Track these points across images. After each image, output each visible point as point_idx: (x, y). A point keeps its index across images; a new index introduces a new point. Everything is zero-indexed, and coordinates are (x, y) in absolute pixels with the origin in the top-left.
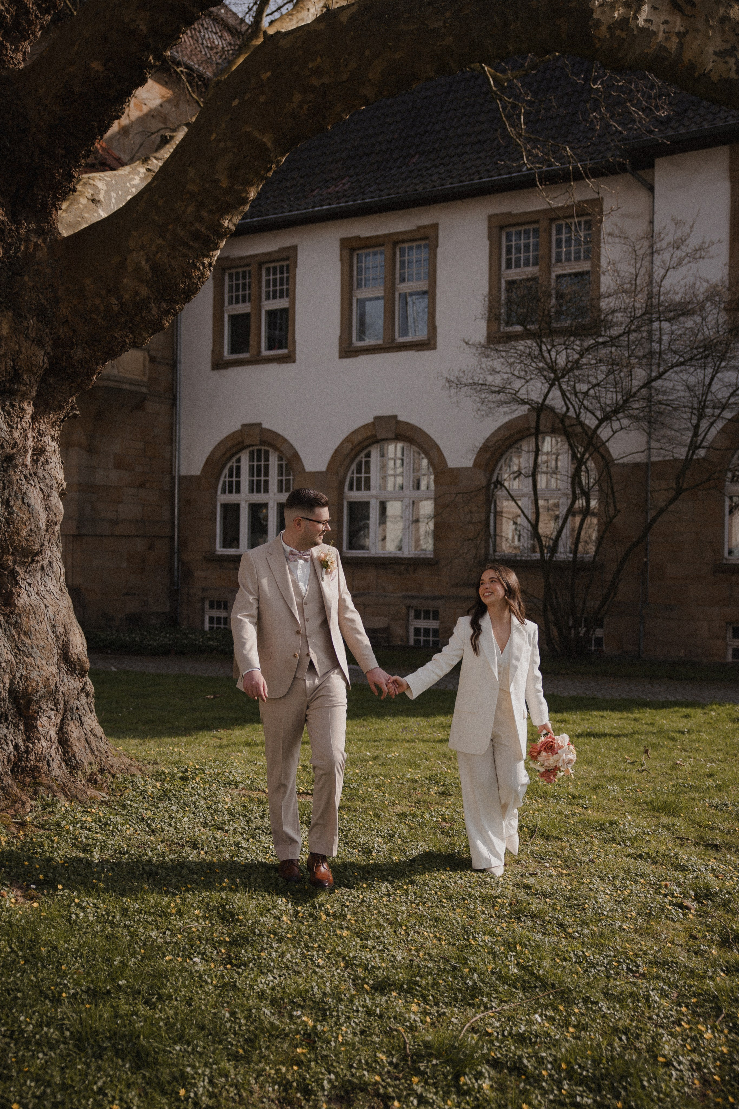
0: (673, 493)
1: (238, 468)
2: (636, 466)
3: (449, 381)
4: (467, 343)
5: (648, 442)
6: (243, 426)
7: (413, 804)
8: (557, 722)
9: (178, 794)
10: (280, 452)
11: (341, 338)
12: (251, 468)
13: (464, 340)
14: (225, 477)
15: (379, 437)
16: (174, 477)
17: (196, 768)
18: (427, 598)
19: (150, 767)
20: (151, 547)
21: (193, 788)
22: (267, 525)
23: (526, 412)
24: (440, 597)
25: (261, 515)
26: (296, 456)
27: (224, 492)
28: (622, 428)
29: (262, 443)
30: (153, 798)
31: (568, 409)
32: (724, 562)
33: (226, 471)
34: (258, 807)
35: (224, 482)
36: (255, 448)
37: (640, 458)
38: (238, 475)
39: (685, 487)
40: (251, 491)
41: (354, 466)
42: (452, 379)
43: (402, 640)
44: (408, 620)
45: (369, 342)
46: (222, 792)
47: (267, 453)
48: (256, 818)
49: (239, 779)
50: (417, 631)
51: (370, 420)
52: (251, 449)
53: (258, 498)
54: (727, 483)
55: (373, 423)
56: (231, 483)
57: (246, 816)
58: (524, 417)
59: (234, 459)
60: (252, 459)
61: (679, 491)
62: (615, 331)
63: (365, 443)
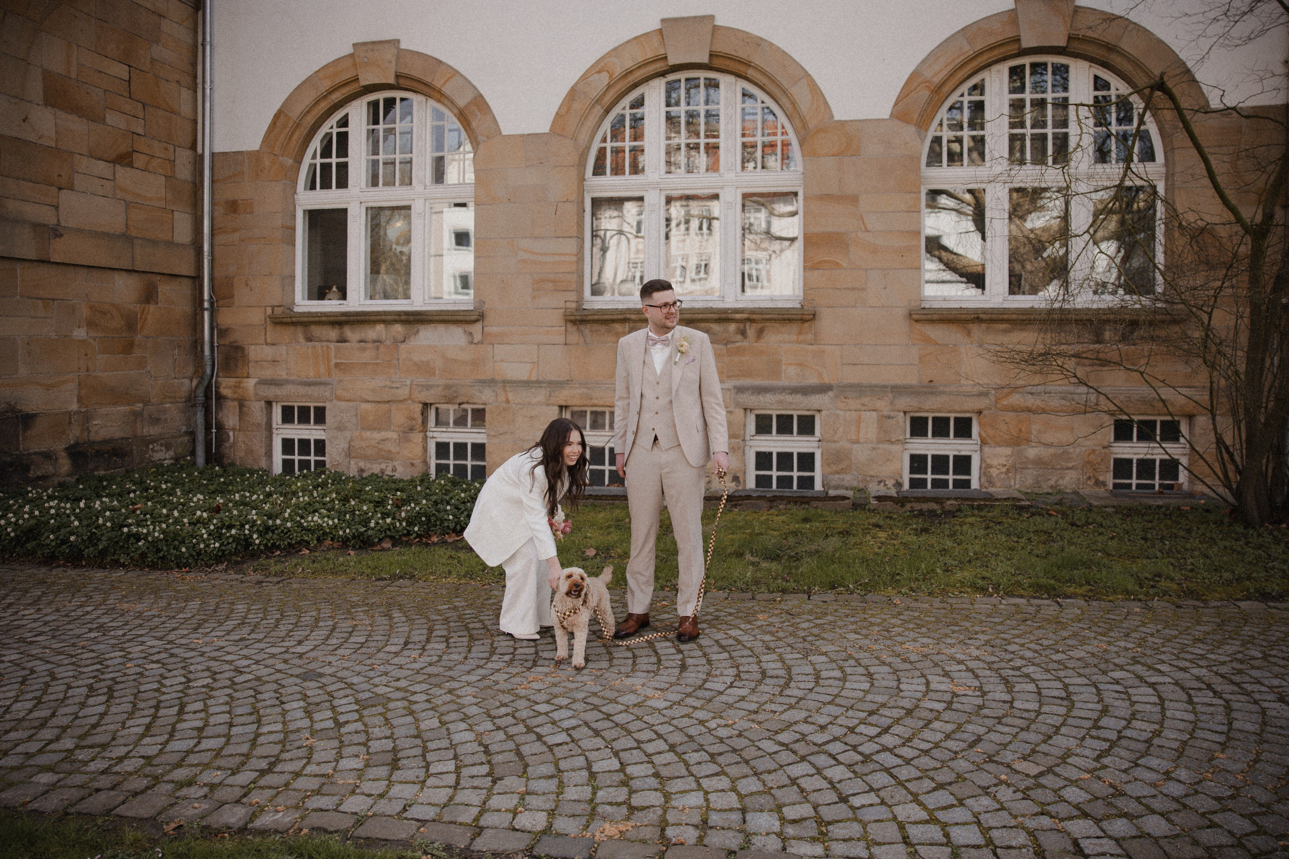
1: (343, 137)
10: (441, 97)
12: (373, 135)
14: (314, 156)
16: (202, 156)
18: (794, 391)
20: (149, 296)
22: (408, 255)
24: (823, 389)
25: (395, 232)
26: (480, 102)
27: (311, 186)
29: (398, 81)
33: (316, 144)
35: (313, 167)
36: (381, 96)
38: (343, 150)
40: (373, 182)
41: (606, 126)
43: (736, 479)
47: (407, 104)
50: (763, 460)
51: (654, 25)
52: (371, 96)
53: (389, 195)
55: (658, 32)
56: (326, 168)
60: (373, 119)
63: (632, 79)
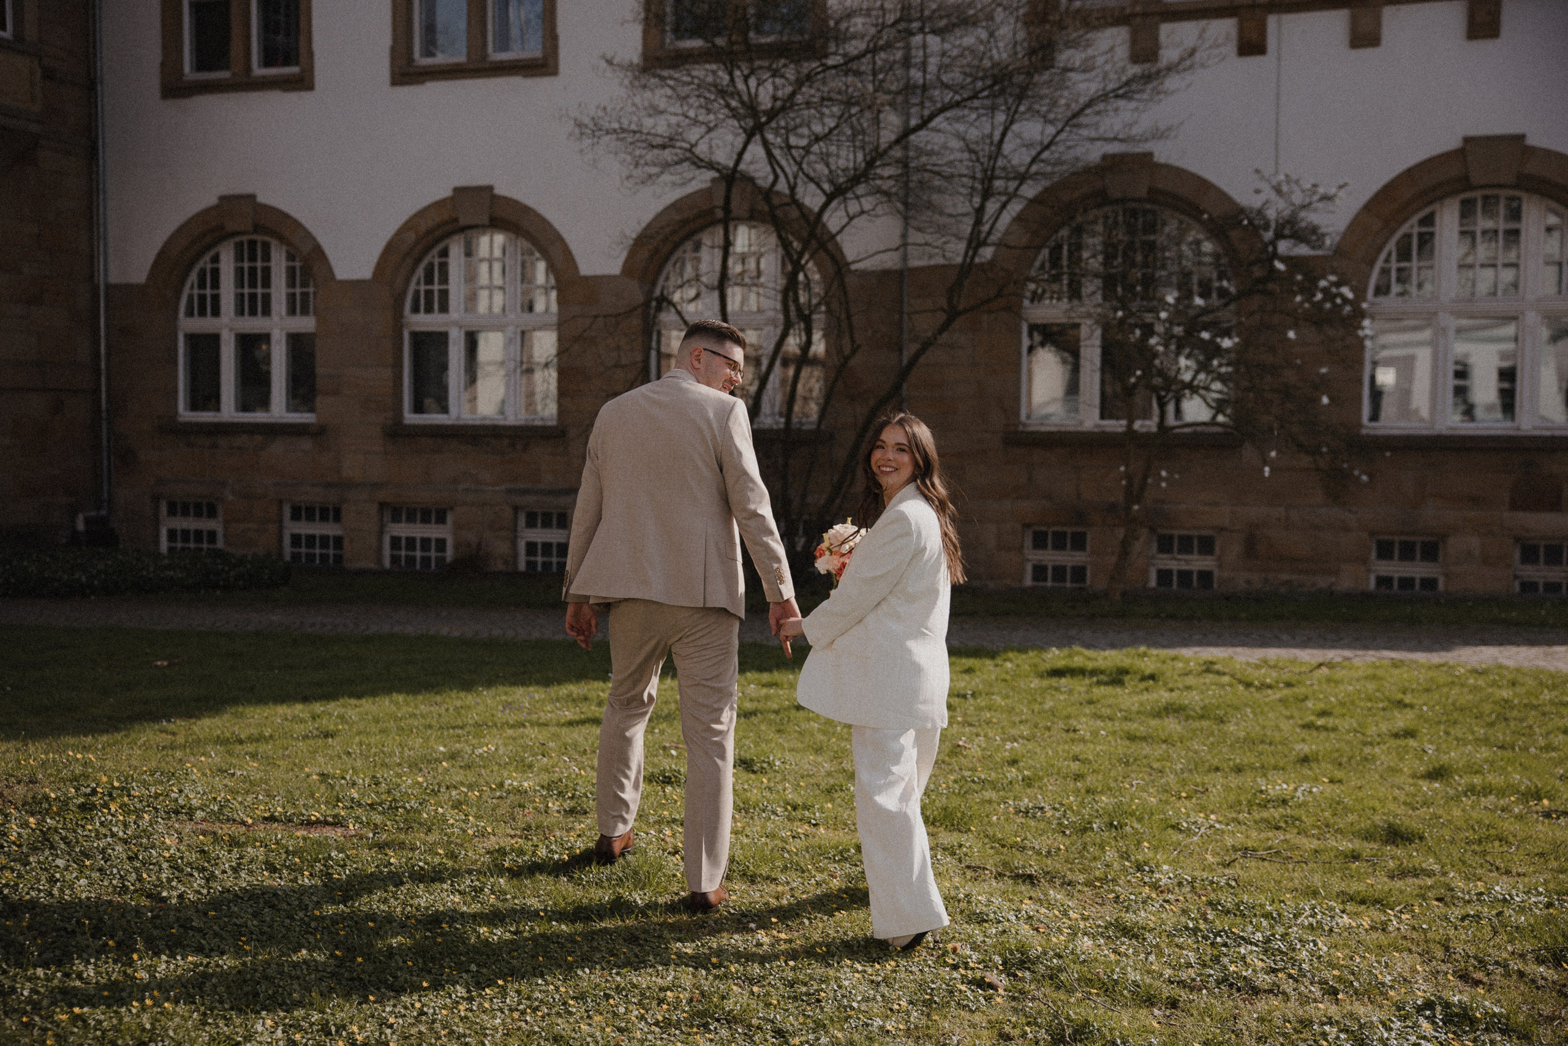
0: (942, 317)
1: (216, 273)
2: (885, 275)
3: (579, 125)
4: (610, 62)
5: (904, 236)
6: (223, 199)
7: (518, 833)
8: (763, 686)
9: (71, 836)
10: (289, 244)
11: (393, 50)
12: (239, 272)
13: (603, 57)
14: (192, 287)
15: (463, 222)
16: (98, 287)
17: (114, 787)
19: (21, 790)
20: (57, 409)
21: (102, 824)
22: (269, 373)
23: (708, 185)
25: (259, 354)
26: (318, 252)
27: (190, 313)
28: (863, 212)
29: (257, 228)
30: (19, 846)
31: (776, 177)
32: (1021, 428)
33: (193, 277)
34: (230, 852)
35: (191, 297)
36: (245, 238)
37: (890, 261)
38: (216, 284)
39: (961, 307)
40: (240, 312)
41: (420, 272)
42: (586, 120)
43: (506, 562)
44: (516, 530)
45: (440, 59)
46: (161, 828)
47: (266, 247)
48: (224, 872)
49: (195, 803)
50: (531, 548)
51: (447, 192)
52: (238, 239)
53: (253, 324)
54: (1026, 303)
55: (452, 199)
57: (204, 869)
58: (706, 194)
59: (207, 257)
60: (239, 257)
61: (953, 314)
62: (855, 47)
63: (438, 233)
